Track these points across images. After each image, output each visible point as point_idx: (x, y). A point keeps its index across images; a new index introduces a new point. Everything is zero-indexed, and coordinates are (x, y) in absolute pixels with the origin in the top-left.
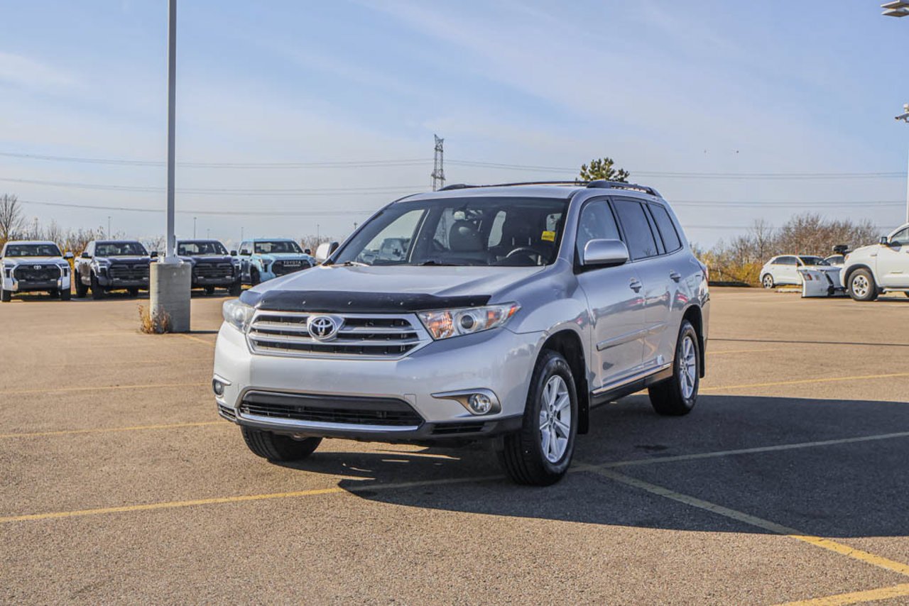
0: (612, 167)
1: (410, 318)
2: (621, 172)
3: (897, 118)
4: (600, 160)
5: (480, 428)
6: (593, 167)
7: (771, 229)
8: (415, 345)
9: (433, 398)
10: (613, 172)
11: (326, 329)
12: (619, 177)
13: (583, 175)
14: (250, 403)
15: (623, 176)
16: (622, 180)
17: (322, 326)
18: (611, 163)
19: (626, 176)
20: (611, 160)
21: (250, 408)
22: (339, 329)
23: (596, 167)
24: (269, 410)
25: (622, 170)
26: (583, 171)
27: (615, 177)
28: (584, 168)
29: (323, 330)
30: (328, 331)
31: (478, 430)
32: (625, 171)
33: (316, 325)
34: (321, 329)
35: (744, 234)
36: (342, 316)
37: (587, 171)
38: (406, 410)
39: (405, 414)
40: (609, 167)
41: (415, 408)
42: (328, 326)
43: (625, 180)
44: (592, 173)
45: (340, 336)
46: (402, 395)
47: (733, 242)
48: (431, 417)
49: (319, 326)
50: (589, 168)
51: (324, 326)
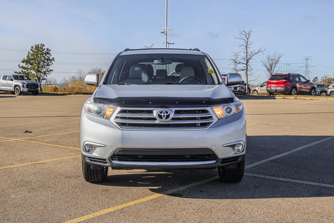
0: (44, 47)
1: (208, 109)
2: (48, 49)
3: (161, 33)
4: (39, 44)
5: (238, 159)
6: (36, 47)
7: (84, 73)
8: (212, 122)
9: (223, 147)
10: (44, 49)
11: (166, 115)
12: (47, 51)
13: (32, 50)
14: (119, 155)
15: (49, 51)
16: (48, 52)
17: (164, 114)
18: (44, 46)
19: (50, 51)
20: (43, 44)
21: (118, 158)
22: (173, 116)
23: (37, 47)
24: (131, 158)
25: (48, 48)
26: (32, 49)
27: (45, 51)
28: (32, 47)
29: (165, 116)
30: (168, 117)
31: (237, 160)
32: (49, 49)
33: (161, 114)
34: (164, 116)
35: (73, 75)
36: (174, 109)
37: (33, 48)
38: (210, 153)
39: (209, 155)
40: (43, 47)
41: (215, 152)
42: (167, 114)
43: (49, 53)
44: (36, 49)
45: (173, 119)
46: (210, 146)
47: (69, 78)
48: (221, 156)
49: (162, 114)
50: (34, 47)
51: (165, 114)
